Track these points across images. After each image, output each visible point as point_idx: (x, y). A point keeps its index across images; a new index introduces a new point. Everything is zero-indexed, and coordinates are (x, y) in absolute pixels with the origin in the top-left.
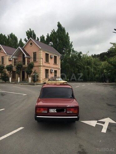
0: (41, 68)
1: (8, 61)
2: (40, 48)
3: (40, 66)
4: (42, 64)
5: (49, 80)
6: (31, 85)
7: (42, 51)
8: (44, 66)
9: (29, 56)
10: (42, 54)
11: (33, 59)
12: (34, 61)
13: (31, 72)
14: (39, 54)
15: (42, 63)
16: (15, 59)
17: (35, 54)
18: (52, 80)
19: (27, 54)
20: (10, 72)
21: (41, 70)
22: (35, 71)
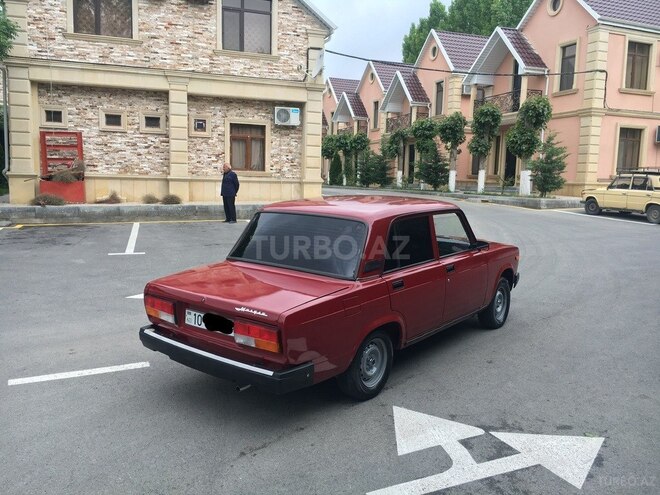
0: (596, 121)
1: (458, 98)
2: (596, 16)
3: (588, 113)
4: (598, 104)
5: (610, 187)
6: (524, 204)
7: (603, 35)
8: (611, 113)
9: (543, 65)
10: (602, 46)
11: (557, 79)
12: (561, 89)
13: (532, 144)
14: (590, 48)
15: (600, 94)
16: (481, 89)
17: (568, 54)
18: (625, 186)
19: (534, 60)
20: (452, 147)
21: (594, 131)
22: (550, 139)
